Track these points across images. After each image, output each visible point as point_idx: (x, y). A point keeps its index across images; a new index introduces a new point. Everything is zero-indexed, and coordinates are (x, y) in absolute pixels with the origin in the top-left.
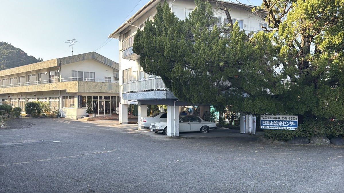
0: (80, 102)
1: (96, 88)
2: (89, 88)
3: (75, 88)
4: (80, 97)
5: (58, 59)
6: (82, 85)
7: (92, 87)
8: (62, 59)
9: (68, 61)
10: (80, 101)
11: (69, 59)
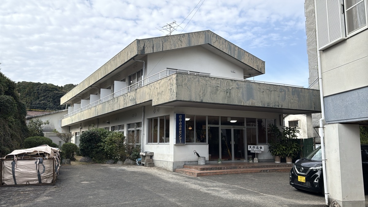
0: (180, 129)
1: (218, 92)
2: (202, 92)
3: (169, 92)
4: (180, 117)
5: (139, 40)
6: (186, 84)
7: (209, 89)
8: (146, 41)
9: (160, 46)
10: (181, 126)
11: (161, 43)
